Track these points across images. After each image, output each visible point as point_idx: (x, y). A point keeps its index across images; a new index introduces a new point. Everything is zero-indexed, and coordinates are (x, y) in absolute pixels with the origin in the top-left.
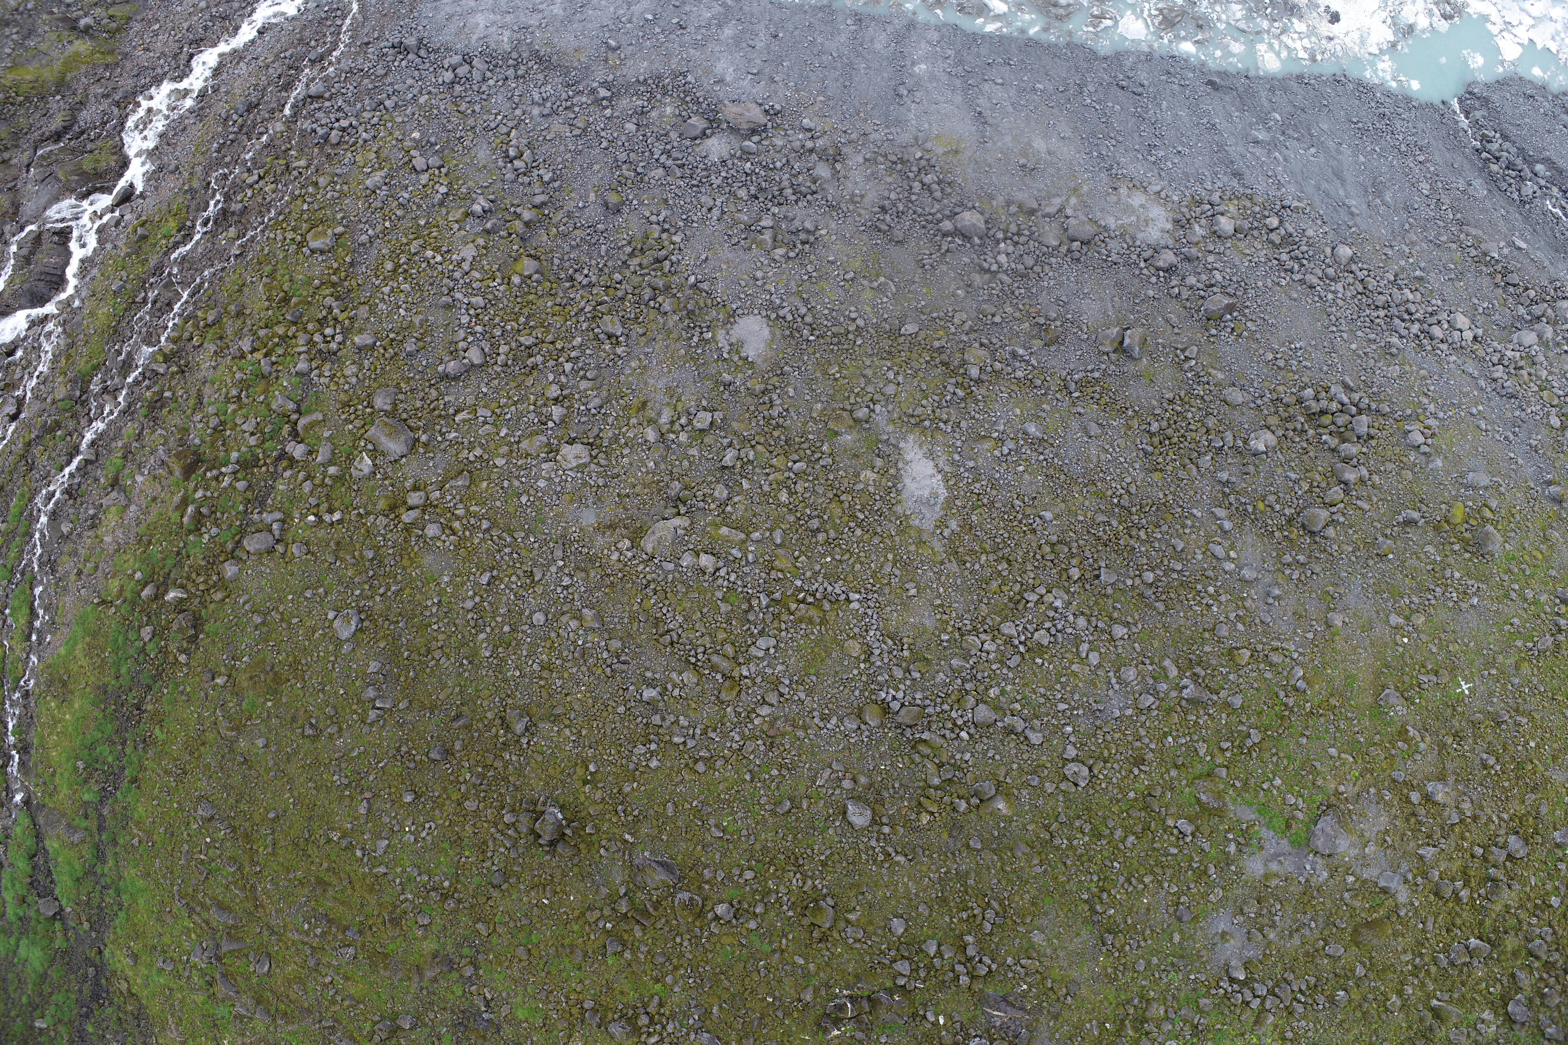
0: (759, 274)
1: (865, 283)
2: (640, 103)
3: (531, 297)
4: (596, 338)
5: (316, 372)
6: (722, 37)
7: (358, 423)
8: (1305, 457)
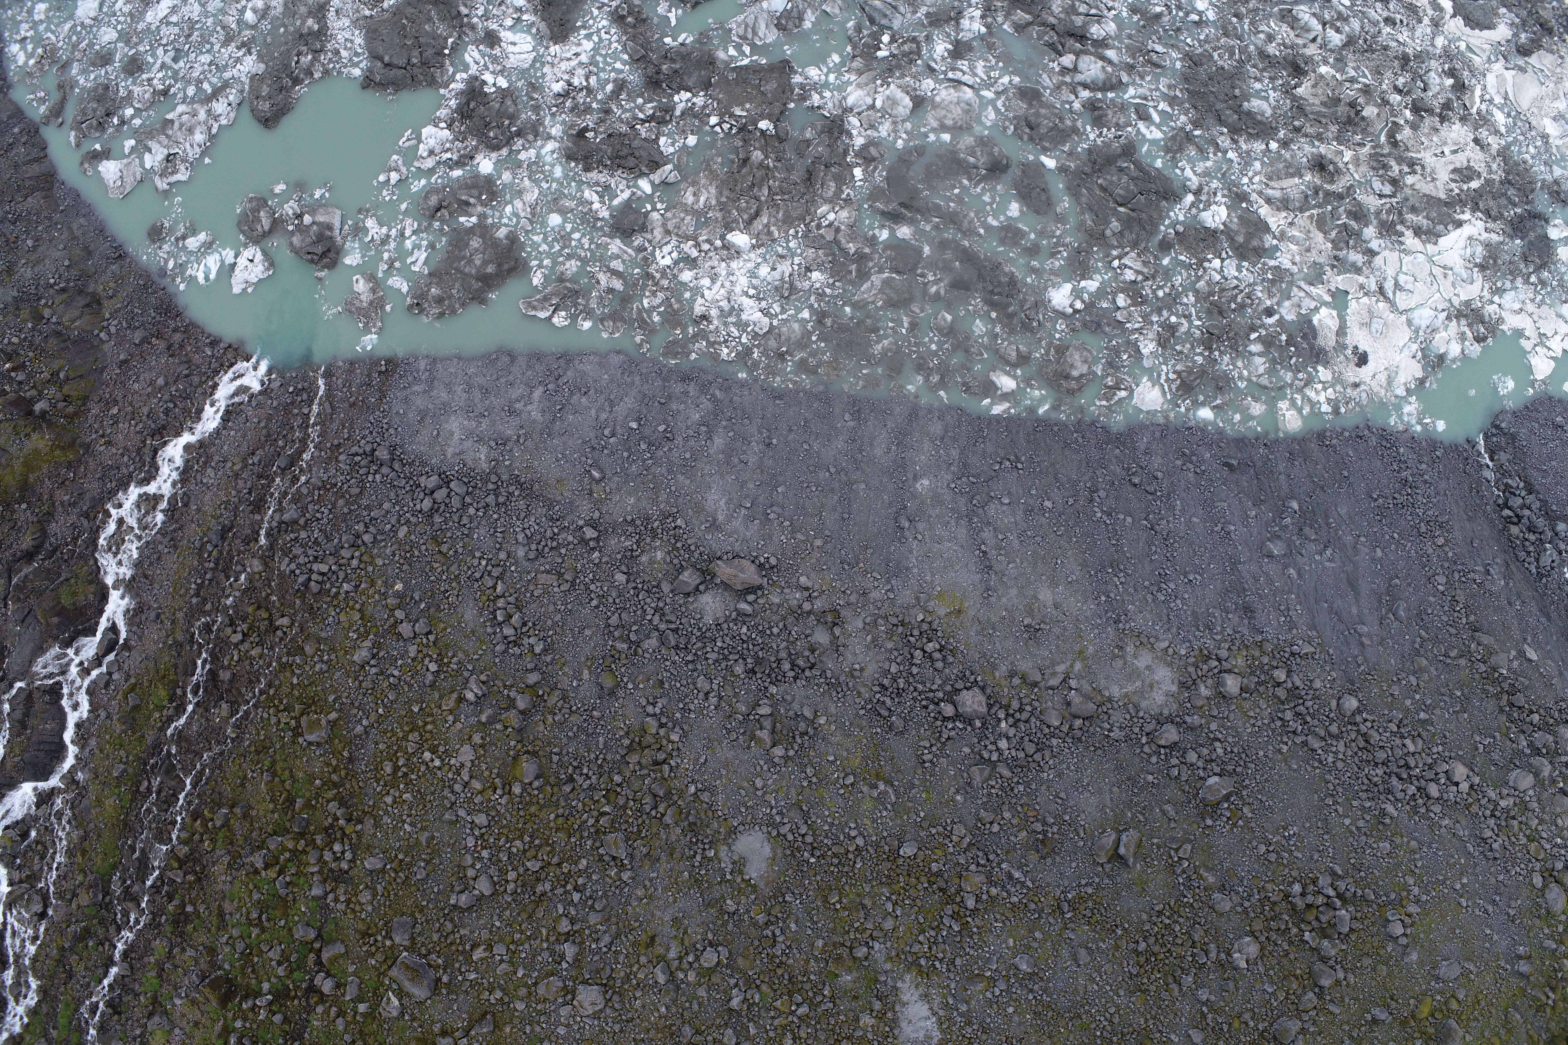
0: (759, 783)
1: (865, 789)
2: (628, 543)
3: (533, 809)
4: (601, 858)
5: (331, 896)
6: (712, 452)
7: (380, 957)
8: (1285, 961)
